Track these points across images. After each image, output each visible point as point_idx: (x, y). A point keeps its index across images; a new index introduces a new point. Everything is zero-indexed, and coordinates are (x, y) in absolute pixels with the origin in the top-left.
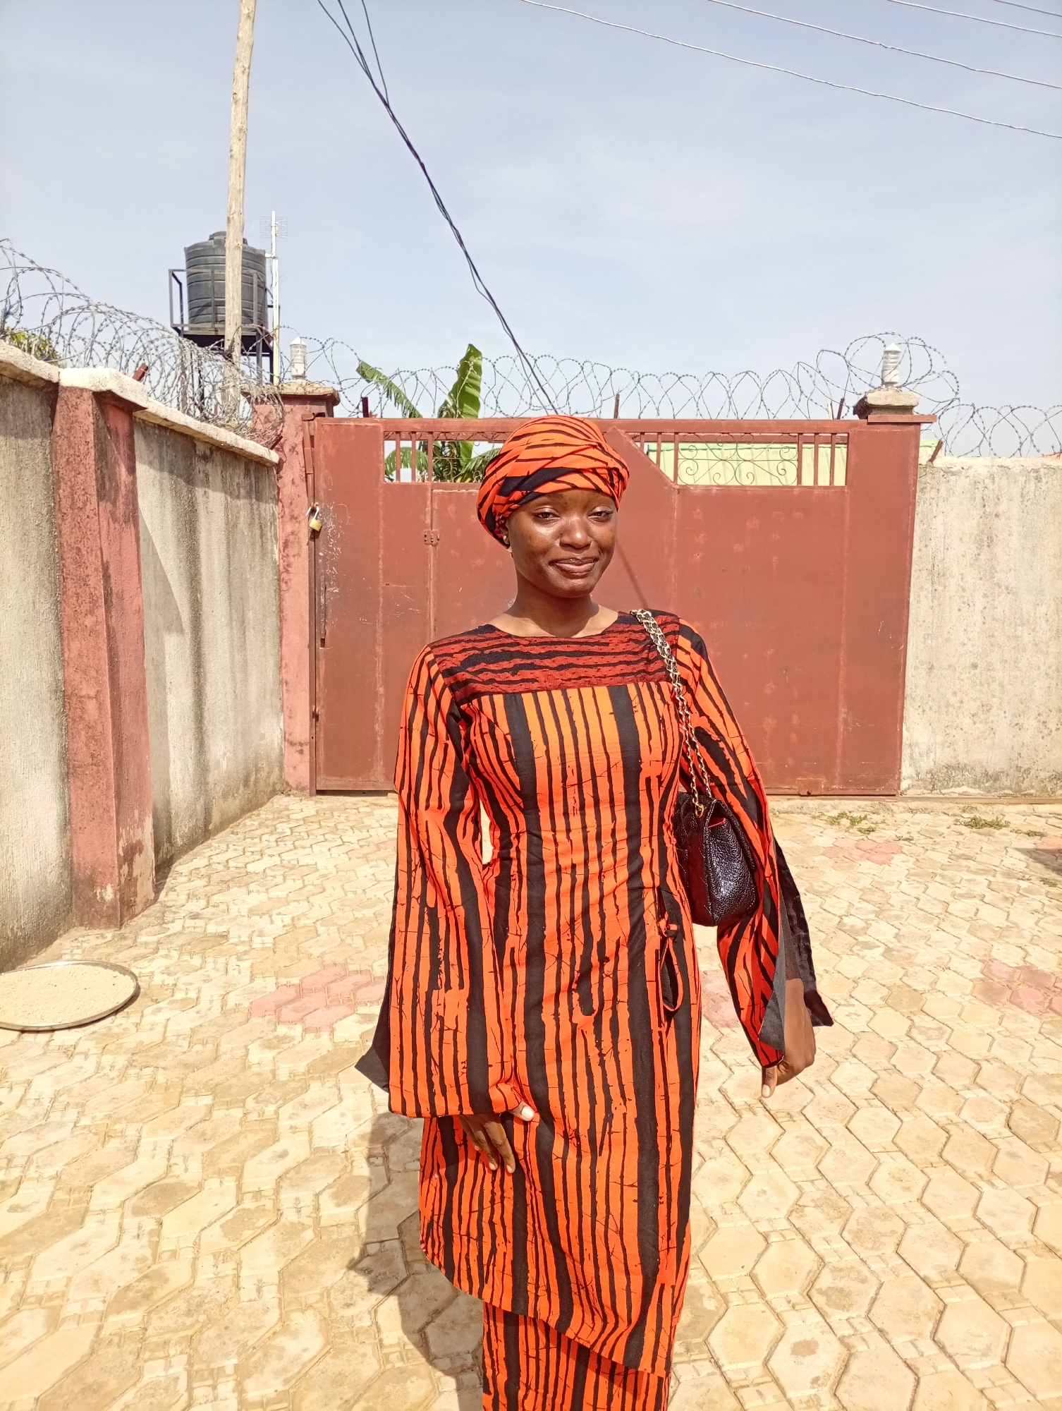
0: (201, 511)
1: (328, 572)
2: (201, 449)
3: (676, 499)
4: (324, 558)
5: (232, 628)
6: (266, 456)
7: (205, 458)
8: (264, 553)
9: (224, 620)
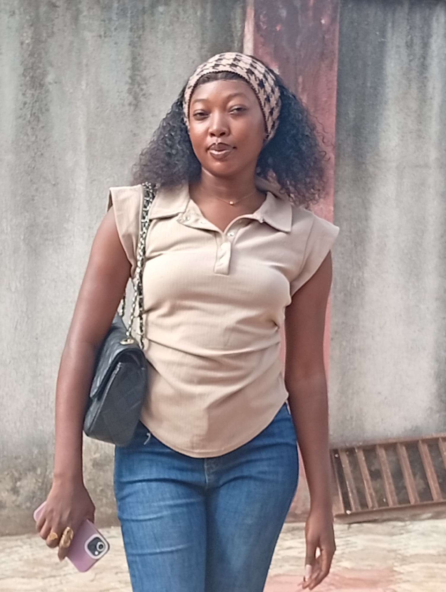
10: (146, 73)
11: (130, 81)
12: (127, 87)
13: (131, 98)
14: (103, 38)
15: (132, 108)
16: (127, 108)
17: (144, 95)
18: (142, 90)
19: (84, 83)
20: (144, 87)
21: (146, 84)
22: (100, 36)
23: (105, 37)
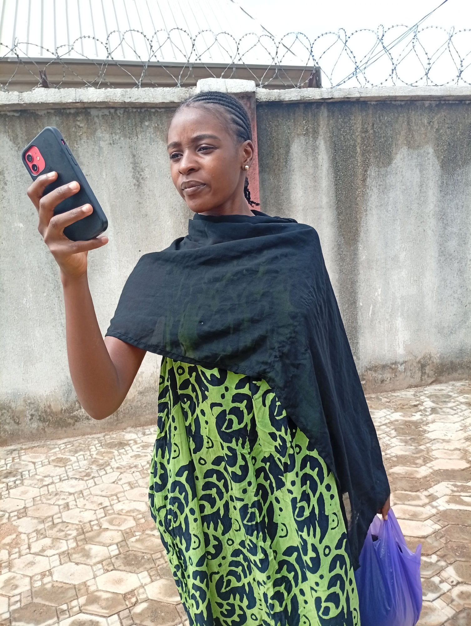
10: (143, 165)
11: (133, 171)
12: (132, 174)
13: (135, 181)
14: (112, 145)
15: (136, 187)
16: (133, 187)
17: (142, 178)
18: (141, 175)
19: (104, 174)
20: (142, 173)
21: (143, 171)
22: (111, 144)
23: (114, 144)
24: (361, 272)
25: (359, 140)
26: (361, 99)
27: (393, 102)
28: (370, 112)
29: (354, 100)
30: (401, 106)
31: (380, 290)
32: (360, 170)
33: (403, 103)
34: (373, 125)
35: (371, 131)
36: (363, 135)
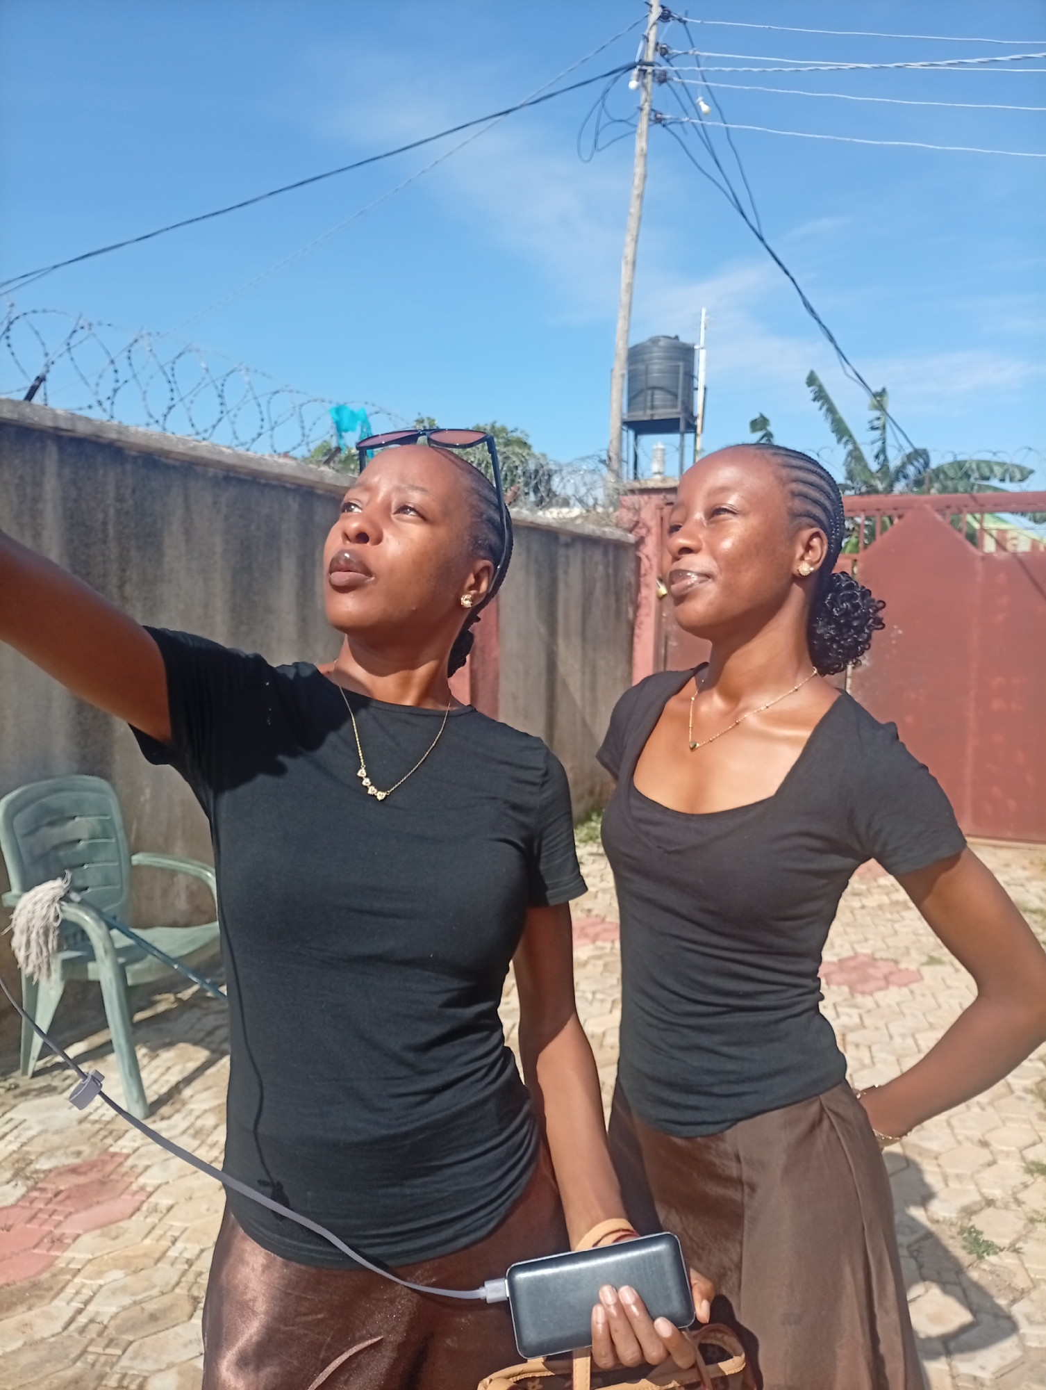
0: (561, 586)
1: (669, 628)
2: (563, 539)
3: (979, 566)
4: (666, 617)
5: (584, 673)
6: (623, 539)
7: (567, 545)
8: (618, 613)
9: (577, 666)
24: (118, 757)
25: (111, 511)
26: (118, 444)
27: (163, 460)
28: (129, 467)
29: (105, 441)
30: (174, 467)
31: (148, 791)
32: (114, 567)
33: (177, 464)
34: (134, 491)
35: (131, 502)
36: (119, 506)
